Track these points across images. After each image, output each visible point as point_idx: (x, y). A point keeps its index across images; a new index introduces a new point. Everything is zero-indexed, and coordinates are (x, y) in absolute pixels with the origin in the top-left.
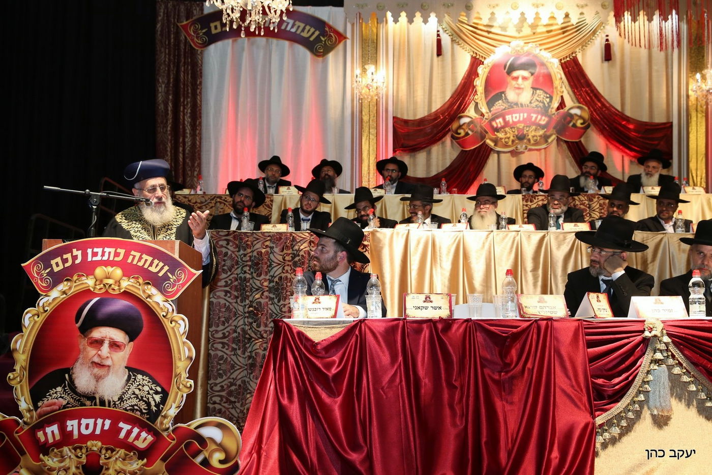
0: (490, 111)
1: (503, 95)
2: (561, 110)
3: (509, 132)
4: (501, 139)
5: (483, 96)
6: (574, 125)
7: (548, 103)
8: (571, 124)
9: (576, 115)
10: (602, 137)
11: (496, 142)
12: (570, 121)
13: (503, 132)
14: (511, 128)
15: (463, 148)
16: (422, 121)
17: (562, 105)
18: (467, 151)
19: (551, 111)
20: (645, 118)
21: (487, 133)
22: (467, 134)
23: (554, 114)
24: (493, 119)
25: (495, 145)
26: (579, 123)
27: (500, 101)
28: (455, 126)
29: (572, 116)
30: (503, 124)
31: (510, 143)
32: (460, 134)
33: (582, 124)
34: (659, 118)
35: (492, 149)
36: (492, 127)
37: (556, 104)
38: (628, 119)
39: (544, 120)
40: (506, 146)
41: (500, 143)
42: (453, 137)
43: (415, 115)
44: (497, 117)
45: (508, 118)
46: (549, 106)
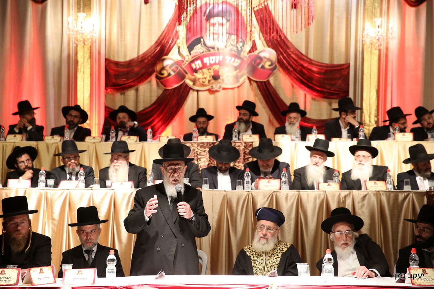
0: (190, 54)
1: (202, 40)
2: (252, 53)
3: (207, 73)
4: (199, 79)
5: (185, 40)
6: (263, 67)
7: (241, 47)
8: (260, 66)
9: (265, 58)
10: (287, 76)
11: (194, 81)
12: (260, 63)
13: (201, 73)
14: (208, 69)
15: (165, 86)
16: (130, 63)
17: (254, 48)
18: (169, 90)
19: (243, 55)
20: (326, 61)
21: (187, 73)
22: (169, 75)
23: (246, 57)
24: (193, 61)
25: (194, 84)
26: (267, 65)
27: (199, 45)
28: (158, 68)
29: (261, 59)
30: (201, 66)
31: (207, 83)
32: (163, 74)
33: (270, 66)
34: (339, 60)
35: (191, 88)
36: (192, 68)
37: (248, 47)
38: (310, 62)
39: (237, 62)
40: (203, 85)
41: (197, 83)
42: (157, 77)
43: (125, 57)
44: (196, 59)
45: (206, 60)
46: (242, 50)
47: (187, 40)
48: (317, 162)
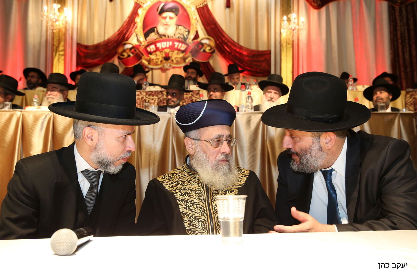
0: (146, 40)
1: (155, 29)
2: (196, 41)
3: (159, 55)
4: (153, 59)
5: (142, 30)
6: (204, 51)
7: (187, 36)
8: (202, 50)
9: (206, 44)
10: (223, 59)
11: (149, 61)
12: (202, 48)
13: (154, 55)
14: (161, 52)
15: (126, 66)
16: (97, 47)
17: (197, 36)
18: (129, 68)
19: (189, 41)
20: (253, 47)
21: (143, 55)
22: (129, 56)
23: (190, 43)
24: (148, 46)
25: (149, 64)
26: (208, 49)
27: (153, 34)
28: (120, 50)
29: (203, 45)
30: (155, 49)
31: (159, 62)
32: (123, 56)
33: (209, 50)
34: (263, 48)
35: (147, 67)
36: (147, 51)
37: (192, 36)
38: (241, 47)
39: (184, 47)
40: (156, 64)
41: (152, 63)
42: (119, 58)
43: (93, 41)
44: (151, 44)
45: (159, 45)
46: (187, 38)
47: (144, 29)
48: (272, 97)
